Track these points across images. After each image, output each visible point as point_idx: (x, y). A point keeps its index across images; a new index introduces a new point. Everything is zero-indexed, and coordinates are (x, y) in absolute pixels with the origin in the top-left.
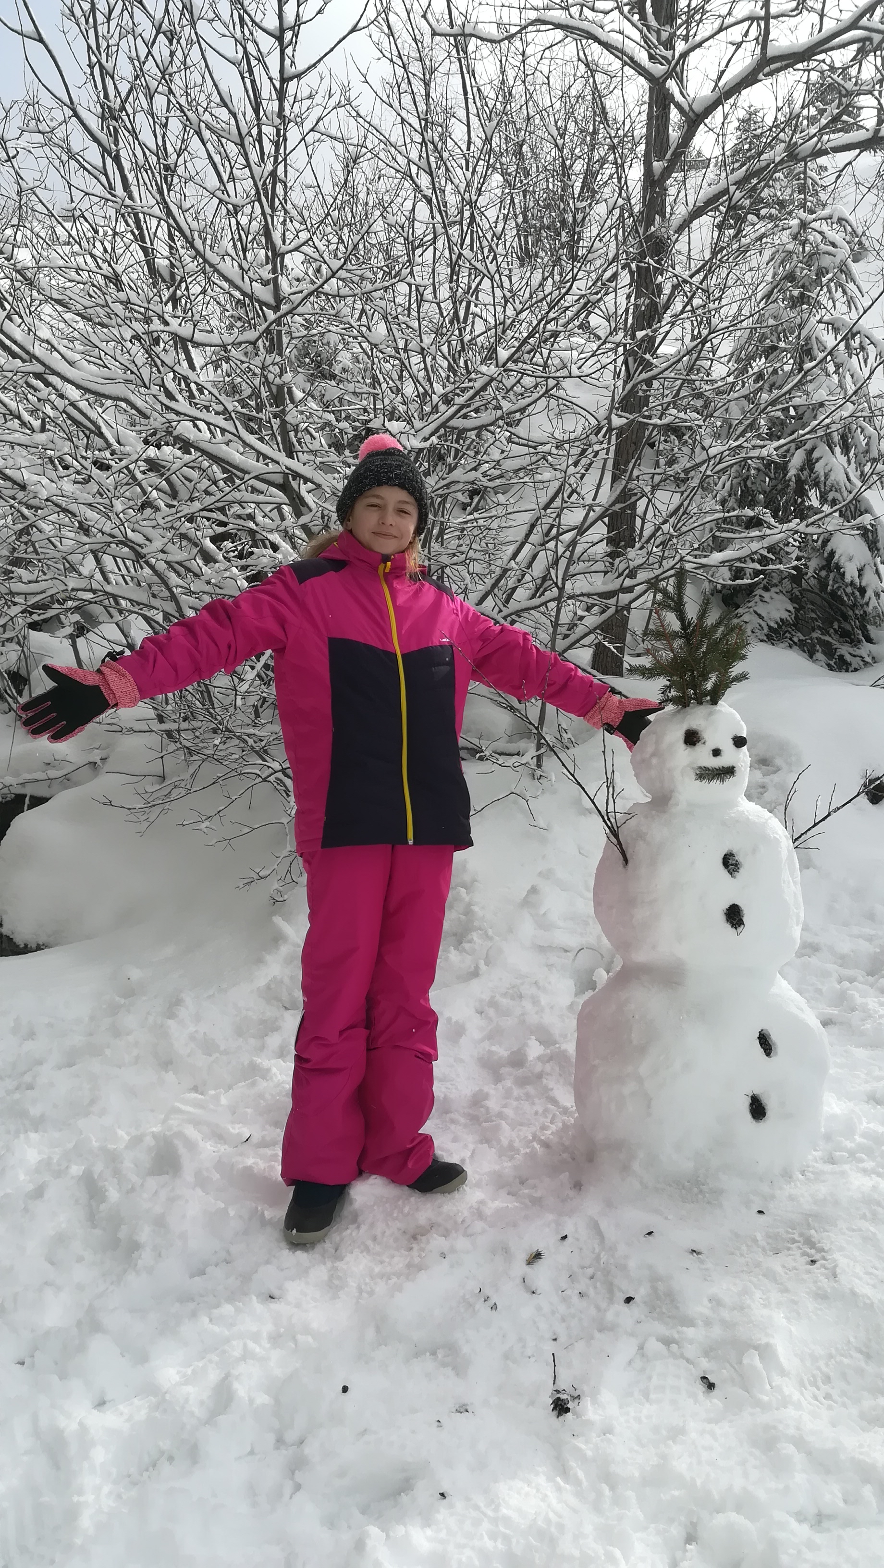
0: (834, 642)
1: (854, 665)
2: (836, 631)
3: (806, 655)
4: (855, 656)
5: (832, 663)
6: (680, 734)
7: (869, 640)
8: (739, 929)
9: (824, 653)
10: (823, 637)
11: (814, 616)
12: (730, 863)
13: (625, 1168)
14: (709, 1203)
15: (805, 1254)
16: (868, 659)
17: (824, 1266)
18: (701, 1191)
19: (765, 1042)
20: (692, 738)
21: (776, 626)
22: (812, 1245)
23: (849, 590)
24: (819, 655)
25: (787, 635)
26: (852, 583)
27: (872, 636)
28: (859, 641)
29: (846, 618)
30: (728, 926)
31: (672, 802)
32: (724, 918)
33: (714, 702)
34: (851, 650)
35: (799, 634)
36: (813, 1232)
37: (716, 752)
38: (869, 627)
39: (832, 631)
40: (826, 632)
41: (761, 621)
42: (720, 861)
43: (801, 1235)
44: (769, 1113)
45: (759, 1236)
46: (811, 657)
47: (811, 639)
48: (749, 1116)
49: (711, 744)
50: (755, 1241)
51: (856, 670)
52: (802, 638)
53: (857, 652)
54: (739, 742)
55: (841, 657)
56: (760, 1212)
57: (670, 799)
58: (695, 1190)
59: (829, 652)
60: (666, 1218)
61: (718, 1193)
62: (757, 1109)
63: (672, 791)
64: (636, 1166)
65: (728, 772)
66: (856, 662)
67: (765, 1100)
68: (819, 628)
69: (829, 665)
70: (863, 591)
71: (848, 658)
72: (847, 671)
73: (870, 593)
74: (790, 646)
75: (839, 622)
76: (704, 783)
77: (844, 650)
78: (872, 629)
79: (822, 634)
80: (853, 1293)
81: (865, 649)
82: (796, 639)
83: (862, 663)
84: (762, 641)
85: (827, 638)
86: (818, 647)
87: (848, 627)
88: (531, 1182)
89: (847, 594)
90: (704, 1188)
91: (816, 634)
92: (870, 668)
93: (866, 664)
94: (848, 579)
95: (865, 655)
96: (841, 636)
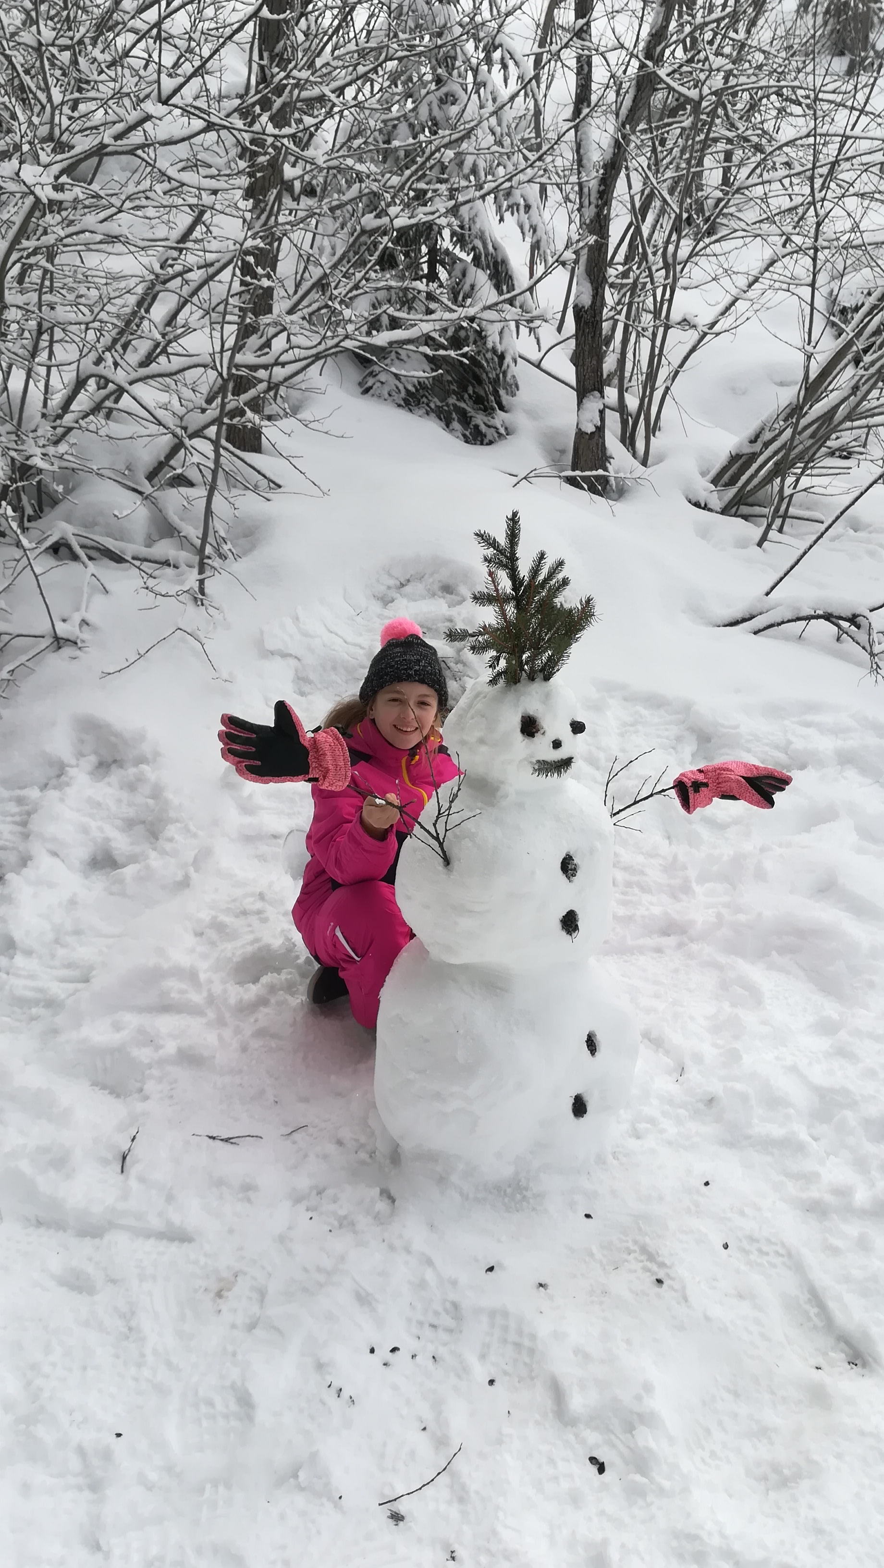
0: (468, 409)
1: (489, 437)
2: (470, 397)
3: (443, 424)
4: (489, 426)
5: (468, 433)
6: (516, 722)
7: (502, 408)
8: (574, 935)
9: (459, 421)
10: (458, 404)
11: (450, 378)
12: (568, 866)
13: (442, 1180)
14: (534, 1209)
15: (647, 1270)
16: (502, 431)
17: (671, 1288)
18: (524, 1197)
19: (591, 1044)
20: (530, 727)
21: (413, 390)
22: (651, 1257)
23: (489, 355)
24: (456, 425)
25: (425, 400)
26: (494, 350)
27: (504, 403)
28: (493, 409)
29: (480, 381)
30: (564, 933)
31: (499, 794)
32: (559, 925)
33: (547, 678)
34: (485, 419)
35: (436, 399)
36: (647, 1240)
37: (557, 744)
38: (502, 392)
39: (466, 396)
40: (461, 398)
41: (397, 382)
42: (559, 865)
43: (635, 1242)
44: (589, 1108)
45: (595, 1250)
46: (448, 426)
47: (448, 405)
48: (572, 1115)
49: (551, 736)
50: (591, 1255)
51: (490, 443)
52: (439, 404)
53: (492, 422)
54: (578, 728)
55: (477, 427)
56: (588, 1216)
57: (497, 789)
58: (518, 1196)
59: (465, 420)
60: (499, 1241)
61: (540, 1196)
62: (579, 1107)
63: (502, 783)
64: (454, 1178)
65: (566, 763)
66: (490, 434)
67: (587, 1098)
68: (454, 392)
69: (464, 436)
70: (502, 357)
71: (483, 428)
72: (482, 444)
73: (508, 360)
74: (427, 414)
75: (474, 387)
76: (542, 778)
77: (479, 419)
78: (505, 398)
79: (458, 400)
80: (707, 1319)
81: (500, 418)
82: (432, 405)
83: (496, 435)
84: (399, 406)
85: (463, 405)
86: (454, 415)
87: (482, 393)
88: (330, 1192)
89: (487, 360)
90: (528, 1194)
91: (452, 400)
92: (504, 442)
93: (500, 435)
94: (490, 345)
95: (499, 426)
96: (475, 402)
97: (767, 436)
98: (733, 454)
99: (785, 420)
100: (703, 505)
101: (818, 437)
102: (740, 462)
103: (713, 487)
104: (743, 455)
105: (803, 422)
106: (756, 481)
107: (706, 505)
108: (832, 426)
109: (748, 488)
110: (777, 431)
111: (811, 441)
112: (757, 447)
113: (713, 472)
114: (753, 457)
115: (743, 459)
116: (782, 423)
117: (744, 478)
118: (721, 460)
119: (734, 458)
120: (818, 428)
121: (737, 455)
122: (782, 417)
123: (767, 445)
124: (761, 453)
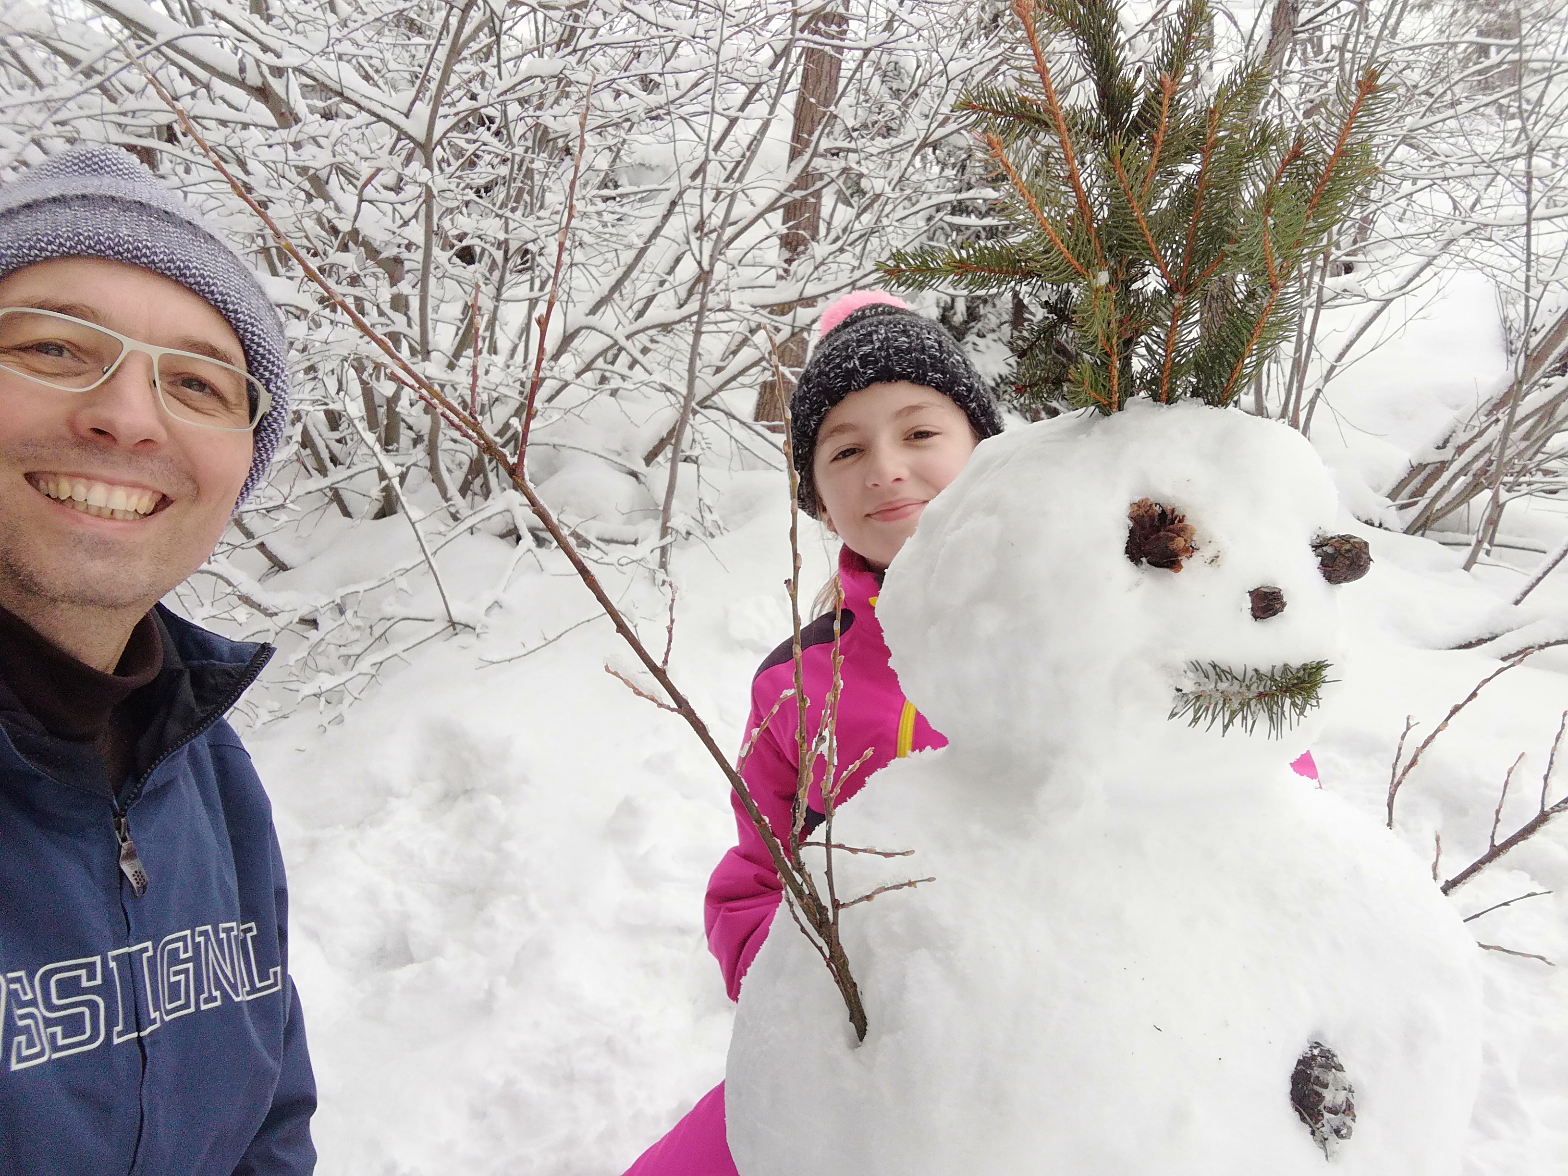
6: (1108, 518)
12: (1318, 1094)
20: (1160, 539)
33: (1224, 396)
49: (1242, 568)
54: (1342, 559)
65: (1301, 683)
97: (1462, 438)
98: (1415, 464)
99: (1489, 414)
100: (1377, 524)
101: (1533, 438)
102: (1424, 474)
103: (1389, 502)
104: (1426, 466)
105: (1520, 413)
106: (1447, 498)
107: (1380, 526)
108: (1554, 423)
109: (1438, 506)
110: (1477, 430)
111: (1524, 444)
112: (1448, 453)
113: (1388, 487)
114: (1443, 466)
115: (1428, 470)
116: (1483, 418)
117: (1432, 491)
118: (1399, 471)
119: (1416, 470)
120: (1534, 427)
121: (1420, 464)
122: (1484, 411)
123: (1460, 450)
124: (1453, 460)
